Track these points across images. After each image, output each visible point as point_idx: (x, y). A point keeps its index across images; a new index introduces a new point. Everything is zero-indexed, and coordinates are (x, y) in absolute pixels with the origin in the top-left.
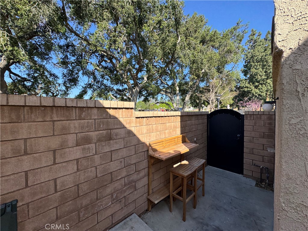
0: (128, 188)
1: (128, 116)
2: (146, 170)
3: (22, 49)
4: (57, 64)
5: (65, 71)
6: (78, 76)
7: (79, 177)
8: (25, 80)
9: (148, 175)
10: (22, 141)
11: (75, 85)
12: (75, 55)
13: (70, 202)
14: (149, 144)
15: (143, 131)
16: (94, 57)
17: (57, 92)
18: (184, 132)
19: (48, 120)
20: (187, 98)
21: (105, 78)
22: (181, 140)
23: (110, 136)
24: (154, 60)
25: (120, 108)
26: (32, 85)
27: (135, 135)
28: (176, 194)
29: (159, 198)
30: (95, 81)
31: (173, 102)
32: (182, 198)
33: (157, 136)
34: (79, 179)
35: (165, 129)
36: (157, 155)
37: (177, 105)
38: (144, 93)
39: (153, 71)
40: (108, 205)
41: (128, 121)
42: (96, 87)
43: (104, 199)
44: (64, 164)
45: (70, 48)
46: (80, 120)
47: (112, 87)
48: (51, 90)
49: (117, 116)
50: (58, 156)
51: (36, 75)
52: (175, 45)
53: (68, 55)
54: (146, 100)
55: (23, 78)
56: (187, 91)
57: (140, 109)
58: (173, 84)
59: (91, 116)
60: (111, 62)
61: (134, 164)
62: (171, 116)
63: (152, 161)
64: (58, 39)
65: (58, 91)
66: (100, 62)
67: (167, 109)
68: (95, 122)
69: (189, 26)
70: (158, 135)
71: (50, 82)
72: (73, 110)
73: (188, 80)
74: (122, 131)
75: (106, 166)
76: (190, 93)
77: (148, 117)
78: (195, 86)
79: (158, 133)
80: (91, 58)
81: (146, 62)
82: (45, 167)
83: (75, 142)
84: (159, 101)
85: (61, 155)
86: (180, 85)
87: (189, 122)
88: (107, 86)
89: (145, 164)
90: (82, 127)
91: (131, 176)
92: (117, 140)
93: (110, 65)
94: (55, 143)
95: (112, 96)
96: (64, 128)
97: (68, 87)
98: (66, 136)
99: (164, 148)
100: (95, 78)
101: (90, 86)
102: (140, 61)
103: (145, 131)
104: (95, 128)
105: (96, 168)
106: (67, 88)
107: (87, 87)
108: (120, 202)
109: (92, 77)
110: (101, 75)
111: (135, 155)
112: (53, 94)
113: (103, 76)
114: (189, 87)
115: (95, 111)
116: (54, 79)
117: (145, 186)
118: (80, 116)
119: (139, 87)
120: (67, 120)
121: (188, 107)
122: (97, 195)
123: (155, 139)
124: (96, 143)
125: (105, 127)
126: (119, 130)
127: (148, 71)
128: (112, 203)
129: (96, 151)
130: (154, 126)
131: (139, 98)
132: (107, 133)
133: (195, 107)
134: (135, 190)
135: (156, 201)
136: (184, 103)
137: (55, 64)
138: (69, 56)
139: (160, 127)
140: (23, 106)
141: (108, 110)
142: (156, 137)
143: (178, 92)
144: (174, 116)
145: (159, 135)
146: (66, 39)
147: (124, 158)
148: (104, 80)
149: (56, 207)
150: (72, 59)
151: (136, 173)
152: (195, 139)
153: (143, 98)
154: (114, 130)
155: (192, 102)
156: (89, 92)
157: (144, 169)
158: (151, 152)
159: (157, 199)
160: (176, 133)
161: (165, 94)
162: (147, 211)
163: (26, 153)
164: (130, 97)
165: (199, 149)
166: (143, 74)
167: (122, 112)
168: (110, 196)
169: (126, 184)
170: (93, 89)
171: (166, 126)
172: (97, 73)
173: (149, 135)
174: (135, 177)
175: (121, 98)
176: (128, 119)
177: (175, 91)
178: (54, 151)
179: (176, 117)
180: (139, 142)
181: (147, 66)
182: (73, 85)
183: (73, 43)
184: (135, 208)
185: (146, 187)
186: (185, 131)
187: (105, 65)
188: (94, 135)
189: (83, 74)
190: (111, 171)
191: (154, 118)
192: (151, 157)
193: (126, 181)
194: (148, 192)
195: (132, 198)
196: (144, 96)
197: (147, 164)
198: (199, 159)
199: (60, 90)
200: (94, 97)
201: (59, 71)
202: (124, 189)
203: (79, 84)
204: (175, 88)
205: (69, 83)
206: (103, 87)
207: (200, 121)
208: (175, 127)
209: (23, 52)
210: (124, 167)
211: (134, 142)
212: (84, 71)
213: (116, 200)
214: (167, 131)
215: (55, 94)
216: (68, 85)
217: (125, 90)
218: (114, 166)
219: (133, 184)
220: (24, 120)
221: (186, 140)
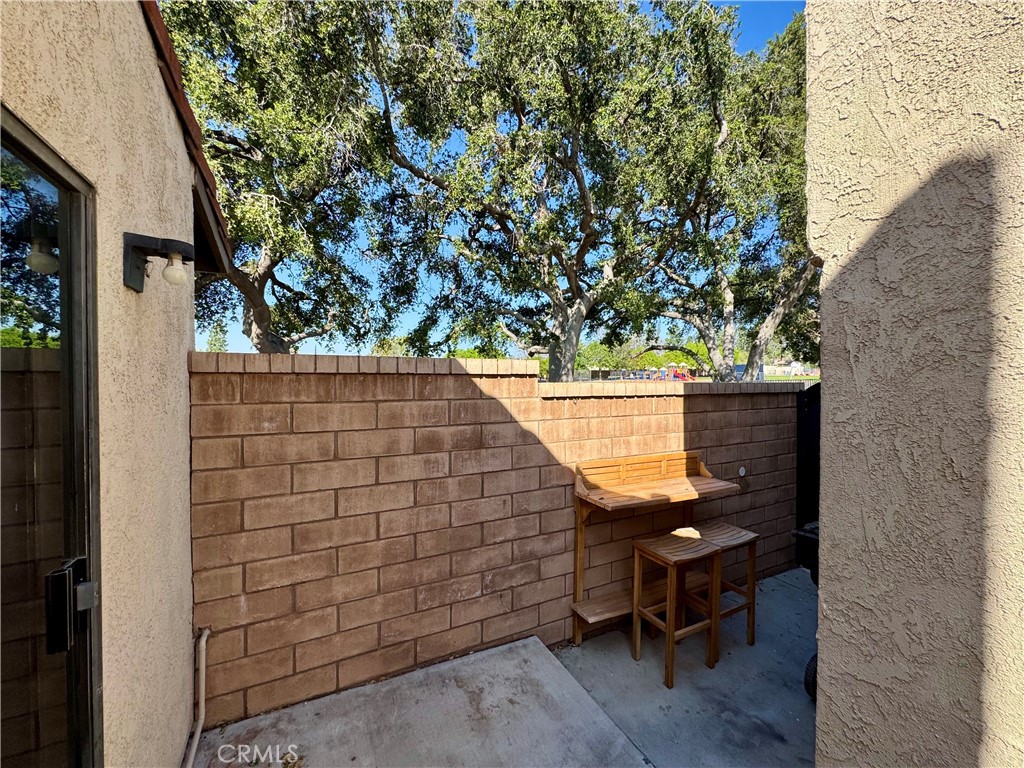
0: (522, 569)
1: (522, 393)
2: (570, 535)
3: (302, 230)
4: (367, 252)
5: (386, 268)
6: (417, 279)
7: (418, 519)
8: (301, 296)
9: (575, 550)
10: (332, 435)
11: (409, 302)
12: (411, 219)
13: (402, 566)
14: (578, 468)
15: (561, 434)
16: (458, 218)
17: (368, 325)
18: (697, 446)
19: (368, 399)
20: (768, 328)
21: (486, 278)
22: (685, 466)
23: (481, 439)
24: (641, 206)
25: (502, 376)
26: (315, 309)
27: (539, 442)
28: (655, 615)
29: (601, 613)
30: (458, 287)
31: (710, 345)
32: (664, 624)
33: (604, 450)
34: (417, 524)
35: (629, 429)
36: (594, 497)
37: (725, 357)
38: (606, 318)
39: (637, 243)
40: (474, 596)
41: (523, 407)
42: (461, 305)
43: (466, 578)
44: (393, 487)
45: (400, 203)
46: (422, 400)
47: (505, 301)
48: (353, 319)
49: (496, 394)
50: (382, 469)
51: (322, 283)
52: (707, 155)
53: (393, 221)
54: (613, 339)
55: (296, 294)
56: (773, 303)
57: (598, 369)
58: (713, 282)
59: (441, 395)
60: (505, 229)
61: (536, 513)
62: (648, 396)
63: (585, 513)
64: (371, 184)
65: (368, 322)
66: (473, 232)
67: (694, 368)
68: (449, 407)
69: (762, 80)
70: (606, 446)
71: (352, 299)
72: (408, 379)
73: (776, 261)
74: (506, 431)
75: (471, 506)
76: (780, 310)
77: (575, 398)
78: (802, 283)
79: (607, 441)
80: (449, 223)
81: (613, 218)
82: (362, 486)
83: (412, 446)
84: (659, 343)
85: (387, 468)
86: (741, 285)
87: (715, 416)
88: (491, 301)
89: (565, 518)
90: (425, 416)
91: (530, 540)
92: (496, 450)
93: (499, 238)
94: (377, 443)
95: (505, 330)
96: (393, 416)
97: (392, 309)
98: (396, 431)
99: (623, 482)
100: (459, 280)
101: (446, 302)
102: (589, 218)
103: (566, 433)
104: (449, 420)
105: (450, 507)
106: (390, 312)
107: (439, 306)
108: (501, 596)
109: (450, 276)
110: (476, 270)
111: (540, 492)
112: (358, 329)
113: (480, 273)
114: (776, 287)
115: (450, 382)
116: (361, 289)
117: (565, 575)
118: (421, 393)
119: (585, 301)
120: (399, 401)
121: (783, 362)
122: (451, 565)
123: (595, 455)
124: (450, 452)
125: (470, 418)
126: (502, 426)
127: (620, 245)
128: (483, 595)
129: (450, 468)
130: (594, 422)
131: (591, 332)
132: (474, 432)
133: (805, 360)
134: (539, 580)
135: (590, 616)
136: (755, 347)
137: (363, 252)
138: (395, 225)
139: (611, 425)
140: (335, 374)
141: (477, 380)
142: (599, 451)
143: (729, 309)
144: (658, 396)
145: (610, 446)
146: (389, 182)
147: (512, 495)
148: (485, 282)
149: (379, 568)
150: (403, 232)
151: (542, 537)
152: (742, 472)
153: (602, 332)
154: (489, 427)
155: (795, 343)
156: (444, 319)
157: (564, 531)
158: (581, 490)
159: (596, 614)
160: (665, 447)
161: (680, 316)
162: (570, 642)
163: (336, 458)
164: (558, 332)
165: (757, 505)
166: (602, 258)
167: (509, 383)
168: (478, 576)
169: (515, 557)
170: (455, 312)
171: (632, 425)
172: (463, 265)
173: (578, 446)
174: (537, 545)
175: (531, 336)
176: (522, 400)
177: (717, 304)
178: (377, 459)
179: (667, 399)
180: (550, 461)
181: (617, 229)
182: (404, 303)
183: (406, 188)
184: (539, 625)
185: (569, 579)
186: (699, 441)
187: (486, 239)
188: (446, 433)
189: (430, 269)
190: (482, 519)
191: (592, 399)
192: (583, 503)
193: (516, 552)
194: (575, 594)
195: (530, 596)
196: (608, 327)
197: (572, 519)
198: (739, 529)
199: (374, 319)
200: (454, 336)
201: (372, 269)
202: (512, 568)
203: (419, 299)
204: (720, 296)
205: (395, 299)
206: (481, 302)
207: (765, 414)
208: (664, 430)
209: (304, 238)
210: (513, 517)
211: (539, 460)
212: (430, 262)
213: (491, 591)
214: (634, 438)
215: (362, 331)
216: (391, 305)
217: (543, 310)
218: (487, 510)
219: (534, 562)
220: (336, 398)
221: (701, 470)
